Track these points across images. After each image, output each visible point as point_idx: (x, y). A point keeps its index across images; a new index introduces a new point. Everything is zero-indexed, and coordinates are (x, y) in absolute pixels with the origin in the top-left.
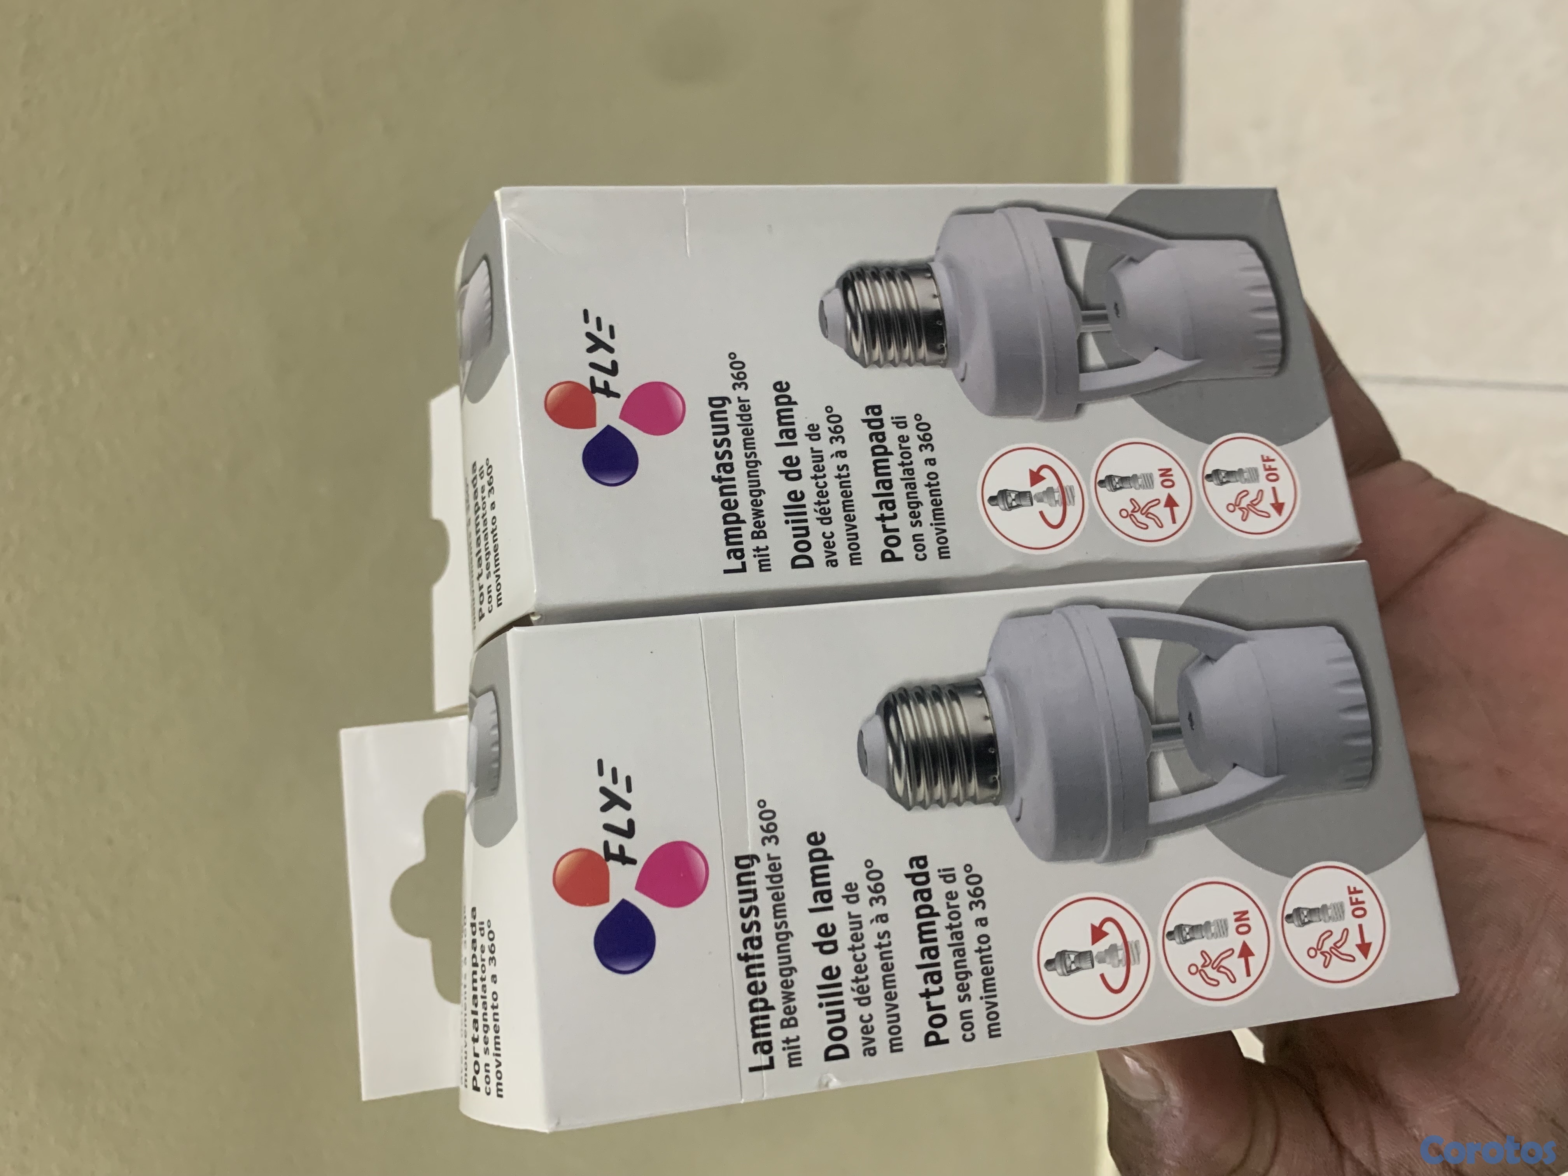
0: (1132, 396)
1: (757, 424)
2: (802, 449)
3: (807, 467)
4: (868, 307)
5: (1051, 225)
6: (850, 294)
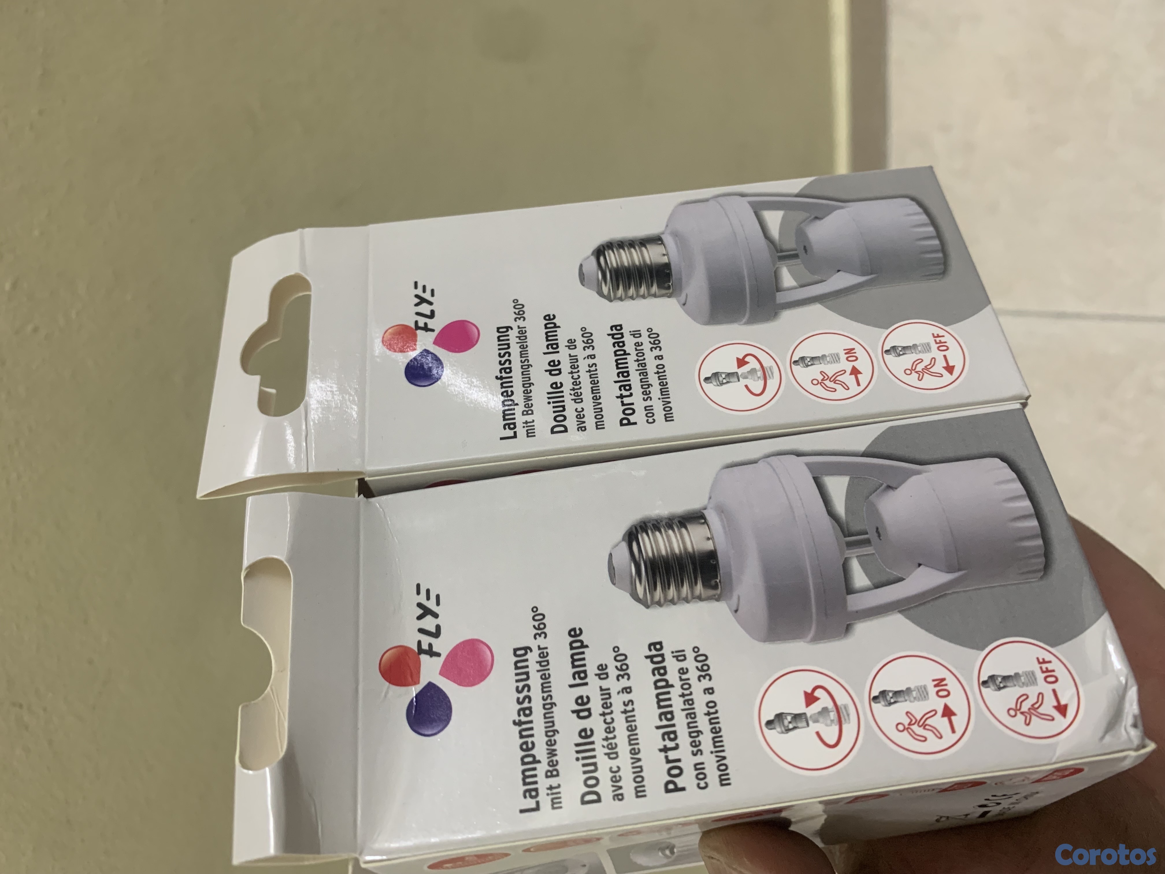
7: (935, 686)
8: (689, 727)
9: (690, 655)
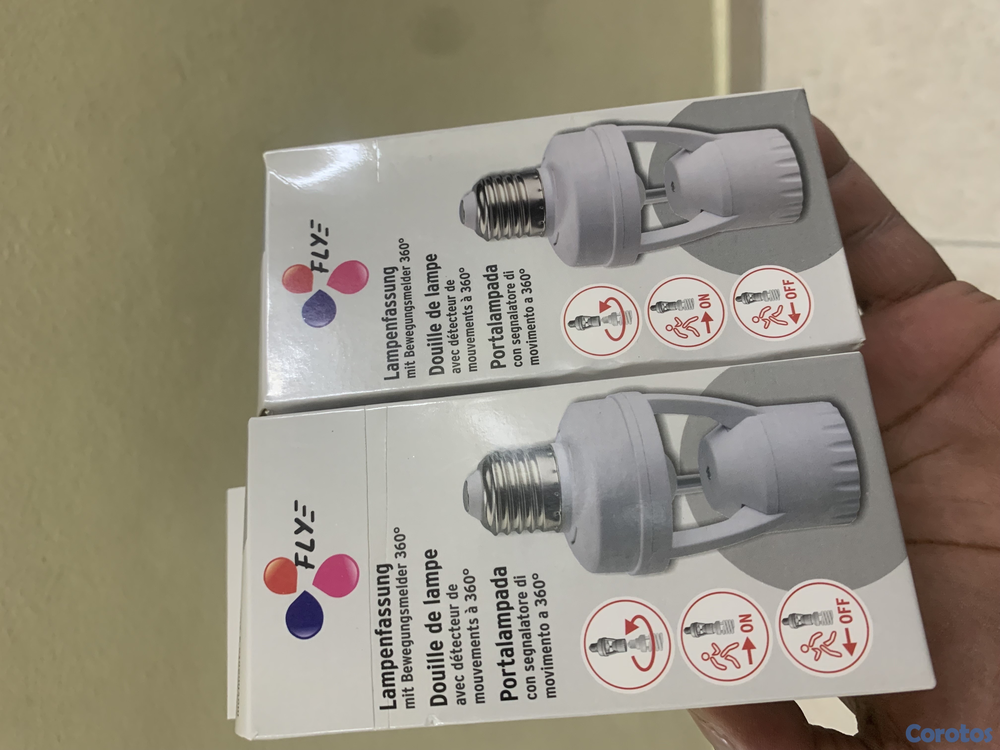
0: (681, 245)
1: (414, 283)
2: (442, 298)
3: (444, 309)
4: (493, 201)
5: (626, 134)
6: (481, 195)
7: (741, 621)
8: (524, 646)
9: (530, 581)
